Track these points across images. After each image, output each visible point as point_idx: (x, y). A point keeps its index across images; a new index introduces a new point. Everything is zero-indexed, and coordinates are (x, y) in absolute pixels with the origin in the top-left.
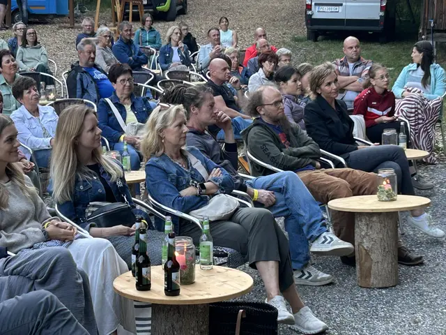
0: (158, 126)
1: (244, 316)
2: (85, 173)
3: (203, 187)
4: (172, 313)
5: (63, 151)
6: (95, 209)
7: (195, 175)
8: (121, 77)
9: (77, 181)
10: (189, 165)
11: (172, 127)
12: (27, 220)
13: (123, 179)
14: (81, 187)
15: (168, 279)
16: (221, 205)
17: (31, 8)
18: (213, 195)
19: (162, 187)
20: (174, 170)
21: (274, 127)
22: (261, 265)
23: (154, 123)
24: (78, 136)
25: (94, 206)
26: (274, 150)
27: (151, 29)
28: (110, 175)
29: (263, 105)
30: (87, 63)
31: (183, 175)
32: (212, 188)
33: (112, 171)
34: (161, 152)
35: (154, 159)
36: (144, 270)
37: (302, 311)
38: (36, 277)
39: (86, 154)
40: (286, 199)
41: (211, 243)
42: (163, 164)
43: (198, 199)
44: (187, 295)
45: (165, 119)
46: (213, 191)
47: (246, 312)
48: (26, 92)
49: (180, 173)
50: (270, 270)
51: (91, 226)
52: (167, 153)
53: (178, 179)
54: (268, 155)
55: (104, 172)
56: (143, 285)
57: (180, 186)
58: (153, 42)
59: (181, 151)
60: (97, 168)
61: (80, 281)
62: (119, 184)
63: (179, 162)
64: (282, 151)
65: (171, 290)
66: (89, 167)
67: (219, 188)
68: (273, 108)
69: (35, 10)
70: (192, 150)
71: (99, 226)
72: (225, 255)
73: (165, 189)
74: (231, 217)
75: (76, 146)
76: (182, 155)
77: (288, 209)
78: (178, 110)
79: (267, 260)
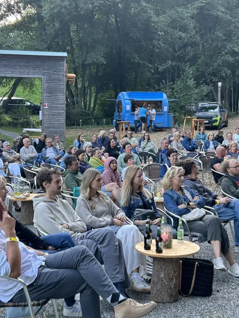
0: (170, 176)
1: (198, 265)
2: (134, 196)
3: (189, 204)
4: (161, 261)
5: (127, 185)
6: (138, 212)
7: (186, 199)
8: (172, 154)
9: (131, 199)
10: (184, 194)
11: (176, 177)
12: (104, 215)
13: (153, 199)
14: (132, 202)
15: (157, 245)
16: (197, 213)
17: (157, 125)
18: (194, 208)
19: (170, 203)
20: (175, 196)
21: (235, 178)
22: (212, 242)
23: (168, 175)
24: (133, 179)
25: (138, 211)
26: (233, 189)
27: (203, 134)
28: (146, 197)
29: (229, 168)
30: (165, 148)
31: (180, 199)
32: (193, 205)
33: (147, 195)
34: (171, 188)
35: (167, 191)
36: (147, 240)
37: (234, 265)
38: (98, 241)
39: (136, 187)
40: (234, 212)
41: (183, 230)
42: (170, 193)
43: (186, 210)
44: (166, 253)
45: (173, 173)
46: (194, 207)
47: (199, 263)
48: (129, 160)
49: (178, 198)
50: (216, 245)
51: (135, 220)
52: (174, 189)
53: (177, 200)
54: (230, 191)
55: (143, 196)
56: (147, 247)
57: (178, 204)
58: (204, 139)
59: (181, 188)
60: (140, 194)
61: (117, 243)
62: (150, 201)
63: (179, 193)
64: (237, 189)
65: (159, 250)
66: (137, 193)
67: (196, 205)
68: (234, 169)
69: (158, 125)
70: (186, 188)
71: (139, 220)
72: (197, 237)
73: (170, 205)
74: (201, 219)
75: (132, 183)
76: (181, 189)
77: (235, 217)
78: (180, 169)
79: (215, 240)
